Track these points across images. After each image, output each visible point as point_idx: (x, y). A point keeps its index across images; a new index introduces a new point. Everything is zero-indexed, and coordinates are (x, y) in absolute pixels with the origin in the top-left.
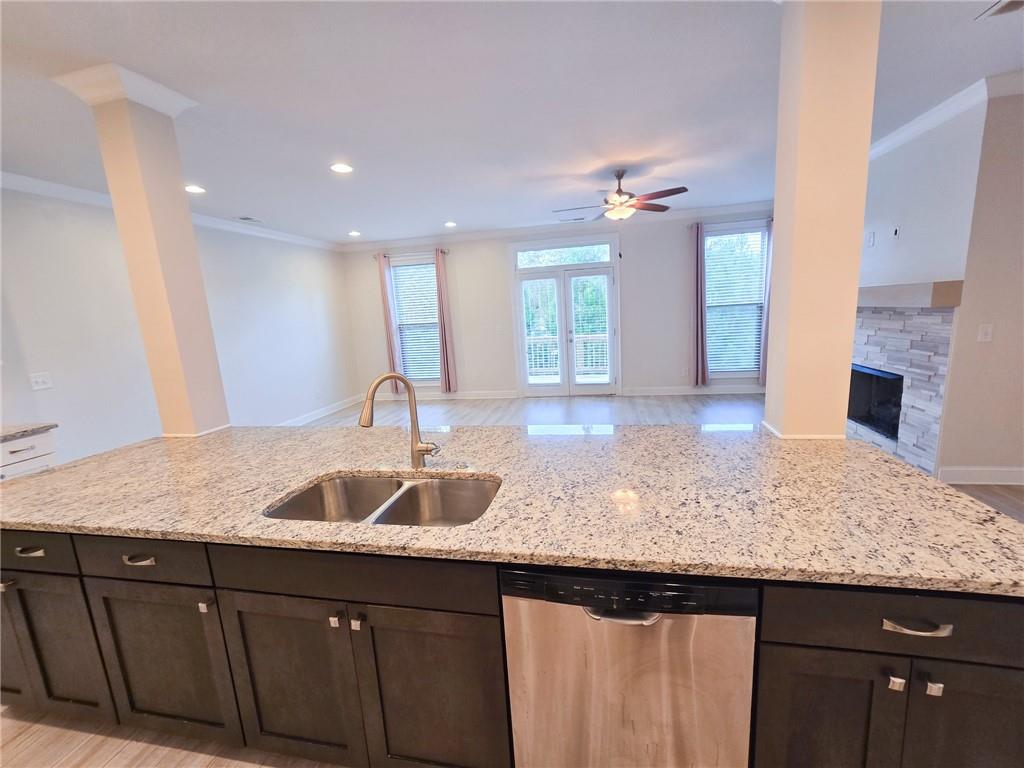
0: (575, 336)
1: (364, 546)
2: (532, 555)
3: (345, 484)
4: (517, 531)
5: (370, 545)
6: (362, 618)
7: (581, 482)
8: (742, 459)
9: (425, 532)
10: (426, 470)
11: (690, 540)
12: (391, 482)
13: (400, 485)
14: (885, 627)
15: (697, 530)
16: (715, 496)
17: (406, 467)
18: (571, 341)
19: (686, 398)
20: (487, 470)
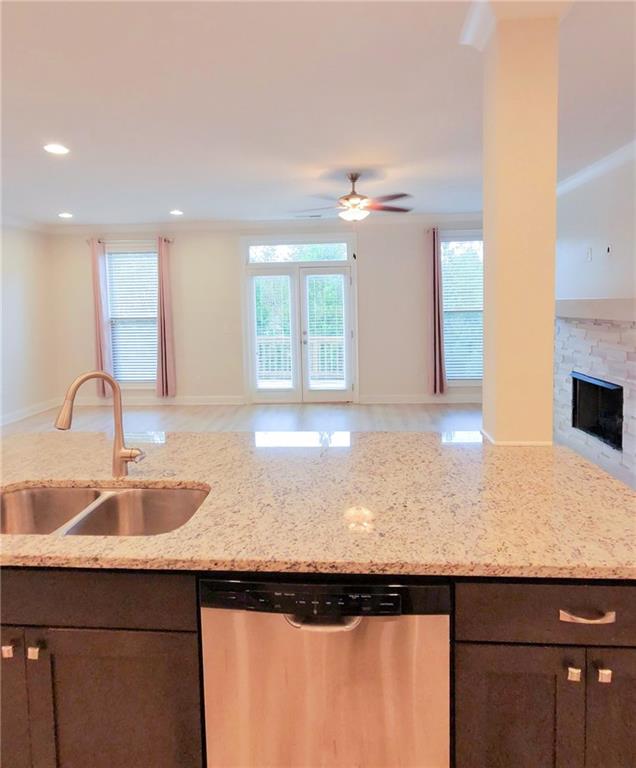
0: (309, 337)
1: (50, 558)
2: (233, 561)
3: (33, 496)
4: (220, 538)
5: (57, 557)
6: (42, 645)
7: (294, 488)
8: (454, 465)
9: (121, 542)
10: (128, 478)
11: (391, 541)
12: (87, 493)
13: (97, 495)
14: (562, 618)
15: (400, 532)
16: (422, 500)
17: (107, 476)
18: (305, 343)
19: (426, 407)
20: (196, 479)
